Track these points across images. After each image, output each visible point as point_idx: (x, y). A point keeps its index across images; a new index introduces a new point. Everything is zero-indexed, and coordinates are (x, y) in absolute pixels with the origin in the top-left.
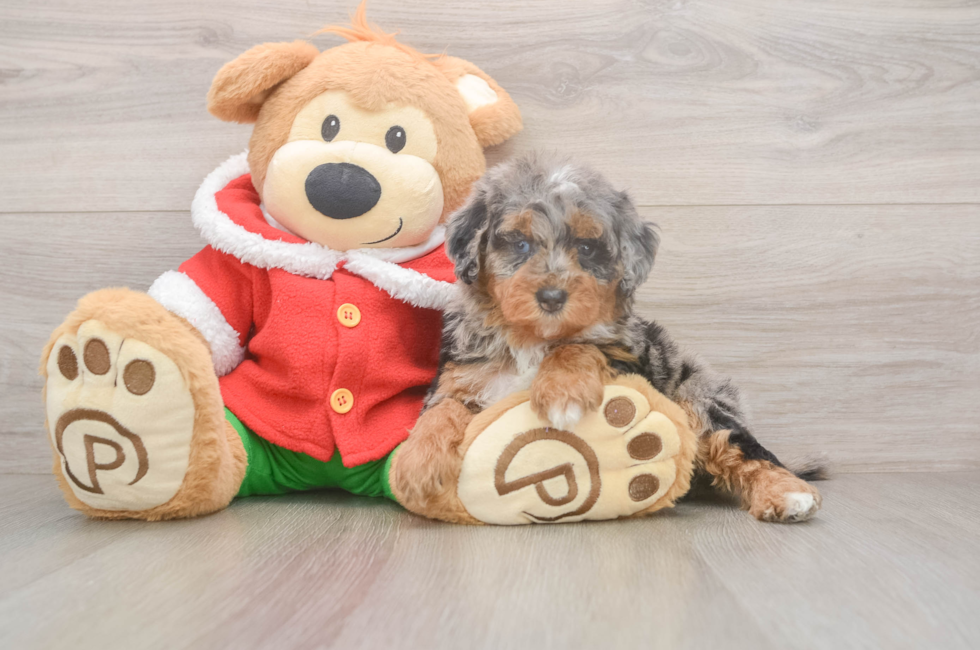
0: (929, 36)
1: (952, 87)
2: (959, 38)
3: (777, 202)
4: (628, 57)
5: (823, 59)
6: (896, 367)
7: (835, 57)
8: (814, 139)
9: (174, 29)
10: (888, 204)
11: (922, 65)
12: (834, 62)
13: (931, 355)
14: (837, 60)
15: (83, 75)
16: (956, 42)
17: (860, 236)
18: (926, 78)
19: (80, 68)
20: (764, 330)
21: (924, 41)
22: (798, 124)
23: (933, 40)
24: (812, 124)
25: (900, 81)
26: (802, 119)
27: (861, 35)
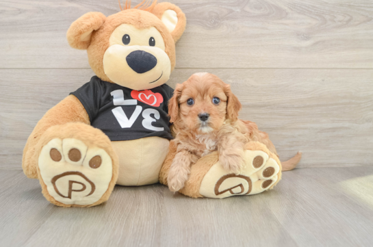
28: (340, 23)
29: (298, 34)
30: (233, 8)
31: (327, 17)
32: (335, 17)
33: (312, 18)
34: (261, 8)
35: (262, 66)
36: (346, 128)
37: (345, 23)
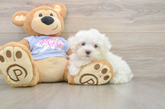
0: (151, 5)
1: (155, 13)
2: (156, 5)
3: (126, 32)
4: (100, 7)
5: (133, 8)
6: (146, 60)
7: (135, 8)
8: (132, 22)
9: (22, 2)
10: (144, 33)
11: (150, 9)
13: (152, 58)
15: (6, 9)
17: (140, 38)
18: (150, 12)
19: (5, 8)
20: (124, 54)
21: (150, 5)
24: (132, 19)
25: (146, 12)
27: (139, 4)
28: (146, 13)
29: (127, 18)
30: (98, 7)
31: (140, 10)
32: (144, 10)
33: (133, 11)
34: (110, 7)
35: (112, 32)
36: (152, 60)
37: (148, 13)
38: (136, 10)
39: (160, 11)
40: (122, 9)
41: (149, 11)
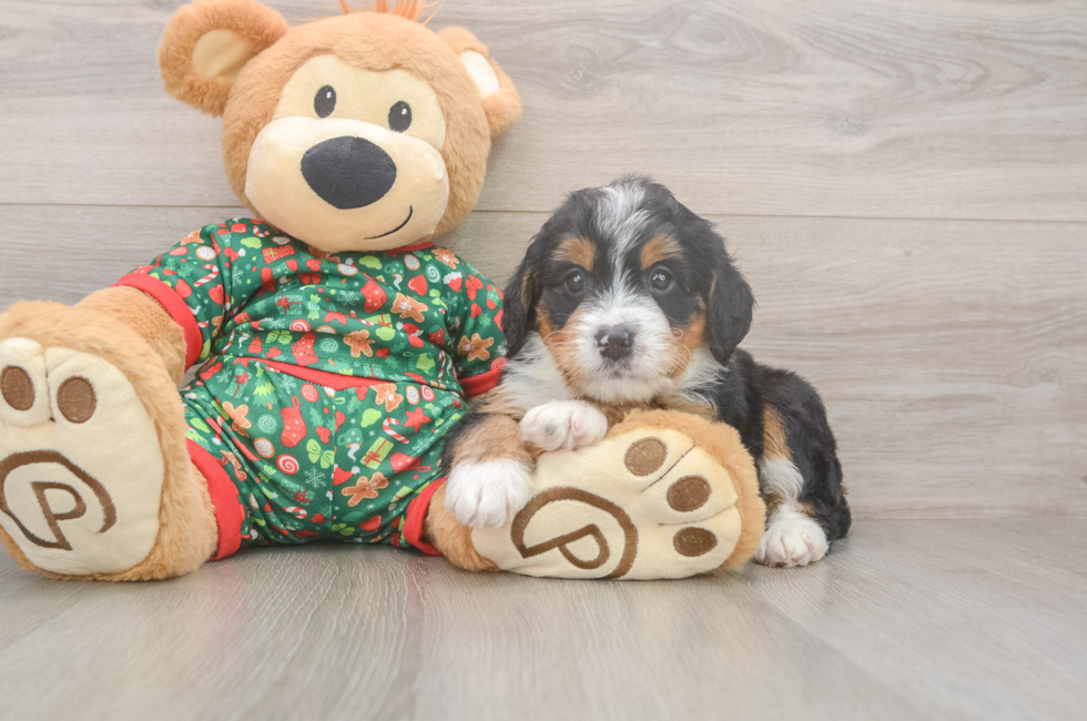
0: (987, 32)
1: (1010, 91)
2: (1018, 36)
3: (818, 213)
4: (654, 43)
5: (871, 53)
6: (944, 401)
7: (884, 52)
10: (939, 219)
11: (978, 65)
12: (883, 58)
13: (982, 388)
14: (886, 55)
16: (1015, 41)
18: (982, 79)
21: (980, 37)
22: (842, 126)
23: (990, 38)
24: (859, 126)
25: (954, 82)
26: (847, 121)
27: (913, 29)
28: (952, 88)
29: (831, 118)
30: (640, 38)
31: (916, 69)
32: (939, 70)
33: (872, 69)
34: (723, 39)
37: (967, 87)
38: (887, 69)
39: (1041, 79)
40: (798, 57)
41: (975, 73)
